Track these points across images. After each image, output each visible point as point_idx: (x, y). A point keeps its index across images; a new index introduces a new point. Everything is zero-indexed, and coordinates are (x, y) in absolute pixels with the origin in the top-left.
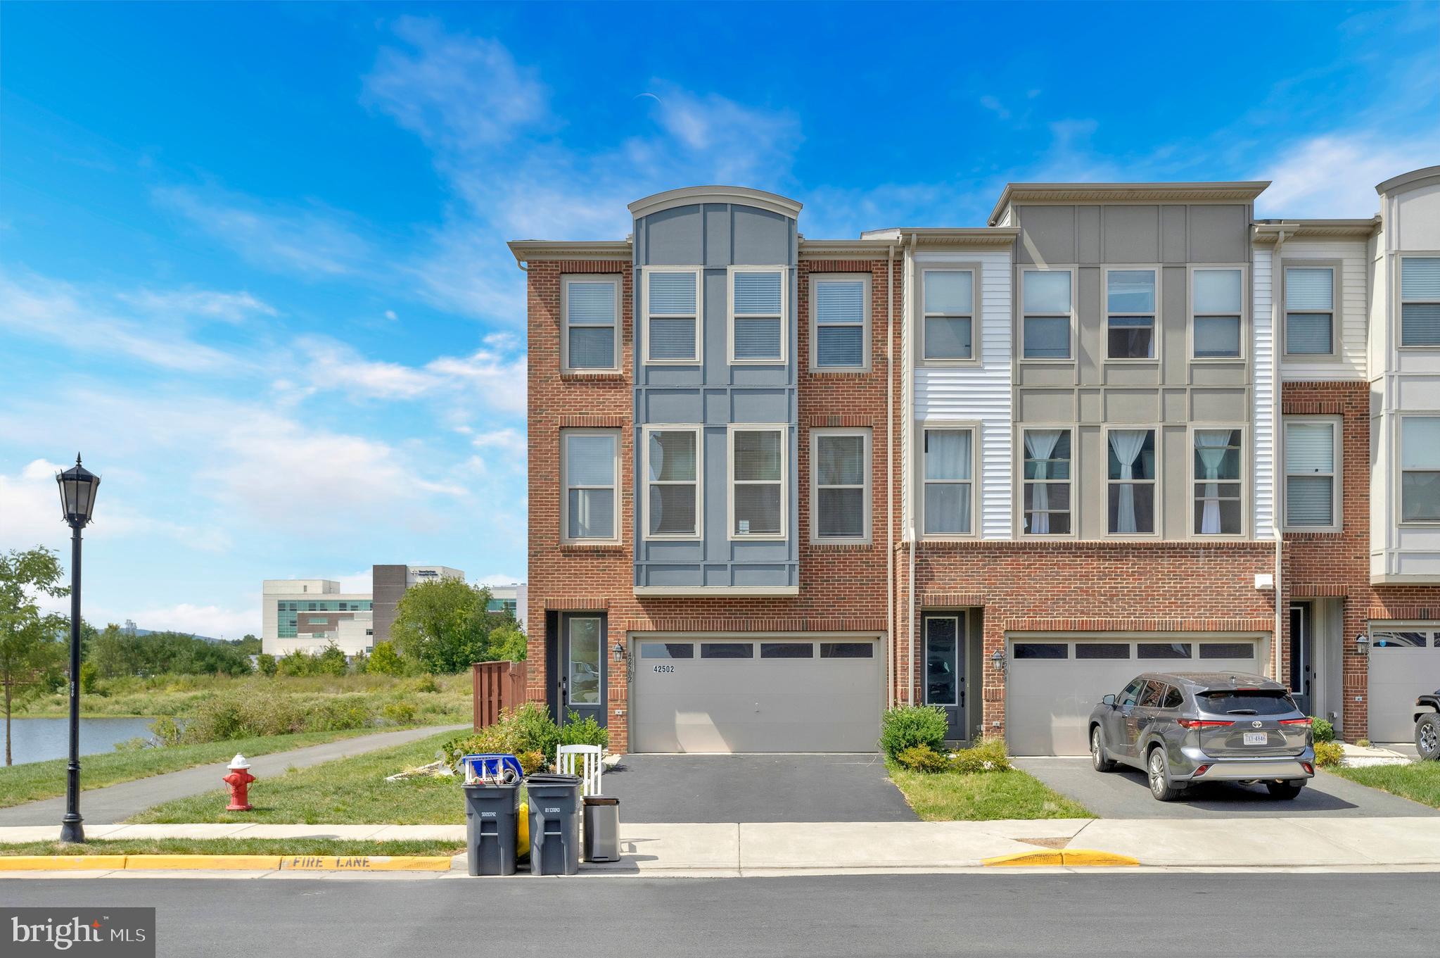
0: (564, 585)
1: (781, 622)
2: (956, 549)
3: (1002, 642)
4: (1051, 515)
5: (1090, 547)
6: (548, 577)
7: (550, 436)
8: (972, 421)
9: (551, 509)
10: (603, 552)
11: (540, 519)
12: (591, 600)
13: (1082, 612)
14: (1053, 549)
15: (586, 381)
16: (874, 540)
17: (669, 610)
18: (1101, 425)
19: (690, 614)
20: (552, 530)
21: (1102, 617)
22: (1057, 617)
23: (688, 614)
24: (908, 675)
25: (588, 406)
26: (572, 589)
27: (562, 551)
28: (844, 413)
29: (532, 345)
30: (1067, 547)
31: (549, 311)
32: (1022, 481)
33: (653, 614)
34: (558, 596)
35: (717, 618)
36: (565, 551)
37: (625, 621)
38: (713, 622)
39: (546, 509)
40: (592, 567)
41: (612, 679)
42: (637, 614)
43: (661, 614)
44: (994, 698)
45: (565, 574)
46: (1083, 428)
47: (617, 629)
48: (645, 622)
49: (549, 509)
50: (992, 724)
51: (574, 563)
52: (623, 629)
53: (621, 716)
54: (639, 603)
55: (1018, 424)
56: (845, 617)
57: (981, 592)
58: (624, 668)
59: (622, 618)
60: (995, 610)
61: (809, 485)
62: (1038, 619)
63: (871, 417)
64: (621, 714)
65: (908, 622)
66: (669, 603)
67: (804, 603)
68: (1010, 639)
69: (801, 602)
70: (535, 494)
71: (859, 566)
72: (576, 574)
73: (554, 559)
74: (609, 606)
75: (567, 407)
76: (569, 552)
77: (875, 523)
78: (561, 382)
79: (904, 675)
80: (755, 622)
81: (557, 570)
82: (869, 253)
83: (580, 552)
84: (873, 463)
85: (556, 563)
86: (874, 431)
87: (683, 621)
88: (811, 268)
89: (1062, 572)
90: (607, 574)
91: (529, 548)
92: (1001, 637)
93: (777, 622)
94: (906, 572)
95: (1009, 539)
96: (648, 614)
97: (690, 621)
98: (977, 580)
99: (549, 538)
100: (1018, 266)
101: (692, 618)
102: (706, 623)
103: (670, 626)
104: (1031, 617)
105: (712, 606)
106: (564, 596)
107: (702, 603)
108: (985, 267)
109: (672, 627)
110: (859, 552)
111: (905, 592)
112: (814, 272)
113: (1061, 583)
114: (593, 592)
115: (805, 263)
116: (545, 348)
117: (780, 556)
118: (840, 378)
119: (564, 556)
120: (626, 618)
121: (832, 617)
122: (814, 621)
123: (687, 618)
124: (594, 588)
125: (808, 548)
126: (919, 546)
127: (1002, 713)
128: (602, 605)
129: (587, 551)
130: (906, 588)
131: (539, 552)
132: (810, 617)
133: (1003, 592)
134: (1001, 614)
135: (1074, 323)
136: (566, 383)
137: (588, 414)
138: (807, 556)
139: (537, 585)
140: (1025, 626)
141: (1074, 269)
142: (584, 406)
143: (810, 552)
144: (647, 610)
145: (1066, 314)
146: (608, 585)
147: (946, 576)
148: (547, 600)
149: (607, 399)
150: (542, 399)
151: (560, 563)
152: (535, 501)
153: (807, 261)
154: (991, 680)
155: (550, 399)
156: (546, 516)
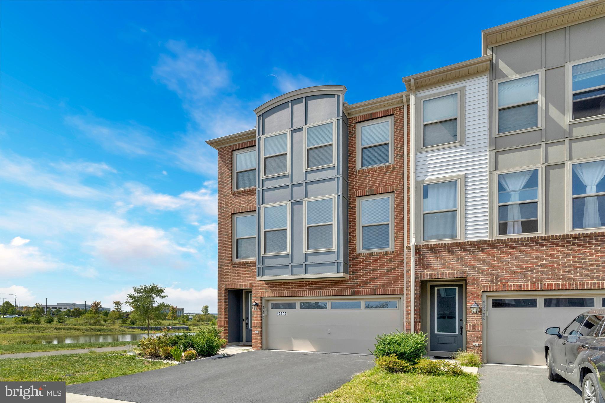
0: (233, 278)
1: (339, 291)
2: (445, 247)
3: (480, 298)
4: (522, 222)
5: (555, 238)
6: (226, 276)
7: (227, 218)
8: (457, 176)
9: (227, 248)
10: (250, 264)
11: (223, 252)
12: (244, 284)
13: (548, 279)
14: (522, 241)
15: (242, 193)
16: (395, 249)
17: (281, 288)
18: (566, 162)
19: (291, 289)
20: (228, 256)
21: (566, 281)
22: (526, 282)
23: (290, 289)
24: (410, 316)
25: (243, 203)
26: (236, 280)
27: (232, 265)
28: (377, 187)
29: (219, 182)
30: (534, 240)
31: (227, 167)
32: (496, 204)
33: (273, 289)
34: (230, 283)
35: (305, 290)
36: (233, 265)
37: (260, 293)
38: (303, 292)
39: (225, 248)
40: (245, 270)
41: (254, 318)
42: (265, 290)
43: (277, 289)
44: (474, 330)
45: (233, 274)
46: (549, 167)
47: (256, 296)
48: (269, 293)
49: (226, 248)
50: (472, 344)
51: (238, 270)
52: (259, 296)
53: (258, 333)
54: (267, 285)
55: (493, 172)
56: (377, 288)
57: (463, 270)
58: (260, 313)
59: (258, 291)
60: (474, 279)
61: (355, 225)
62: (509, 284)
63: (393, 187)
64: (258, 332)
65: (411, 288)
66: (281, 284)
67: (352, 282)
68: (488, 296)
69: (350, 282)
70: (221, 242)
71: (386, 262)
72: (238, 274)
73: (229, 268)
74: (253, 287)
75: (234, 205)
76: (235, 265)
77: (396, 240)
78: (232, 195)
79: (408, 316)
80: (325, 292)
81: (230, 273)
82: (391, 104)
83: (240, 264)
84: (395, 210)
85: (230, 270)
86: (395, 194)
87: (287, 292)
88: (356, 120)
89: (530, 255)
90: (252, 273)
91: (218, 264)
92: (480, 295)
93: (337, 291)
94: (409, 262)
95: (487, 239)
96: (270, 289)
97: (291, 292)
98: (461, 263)
99: (227, 259)
100: (493, 81)
101: (292, 290)
102: (299, 293)
103: (281, 295)
104: (503, 283)
105: (302, 285)
106: (233, 283)
107: (297, 284)
108: (467, 88)
109: (282, 295)
110: (386, 255)
111: (409, 272)
112: (359, 122)
113: (529, 262)
114: (245, 281)
115: (353, 119)
116: (225, 182)
117: (332, 258)
118: (373, 170)
119: (233, 266)
120: (260, 291)
121: (369, 288)
122: (358, 291)
123: (290, 291)
124: (246, 279)
125: (355, 255)
126: (417, 248)
127: (480, 338)
128: (249, 286)
129: (242, 264)
130: (409, 270)
131: (222, 266)
132: (356, 289)
133: (480, 269)
134: (479, 282)
135: (541, 104)
136: (234, 195)
137: (243, 206)
138: (354, 259)
139: (221, 279)
140: (499, 288)
141: (541, 73)
142: (242, 204)
143: (356, 257)
144: (270, 288)
145: (535, 100)
146: (252, 278)
147: (438, 262)
148: (225, 285)
149: (252, 199)
150: (224, 203)
151: (231, 270)
152: (221, 245)
153: (354, 117)
154: (471, 319)
155: (227, 203)
156: (225, 251)
